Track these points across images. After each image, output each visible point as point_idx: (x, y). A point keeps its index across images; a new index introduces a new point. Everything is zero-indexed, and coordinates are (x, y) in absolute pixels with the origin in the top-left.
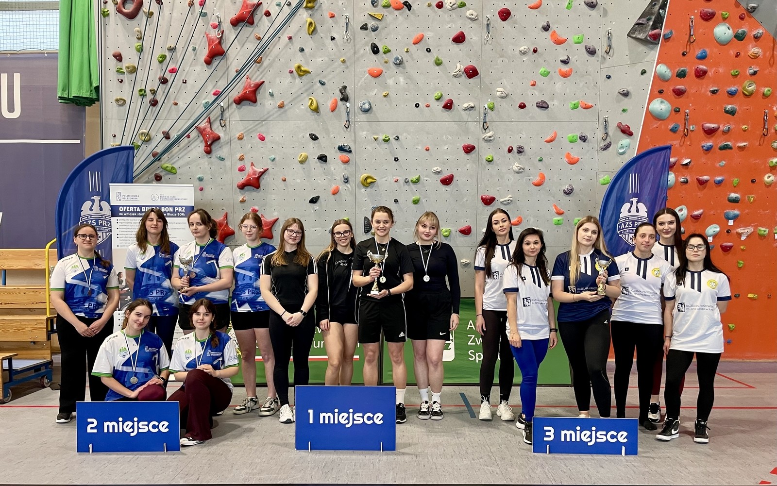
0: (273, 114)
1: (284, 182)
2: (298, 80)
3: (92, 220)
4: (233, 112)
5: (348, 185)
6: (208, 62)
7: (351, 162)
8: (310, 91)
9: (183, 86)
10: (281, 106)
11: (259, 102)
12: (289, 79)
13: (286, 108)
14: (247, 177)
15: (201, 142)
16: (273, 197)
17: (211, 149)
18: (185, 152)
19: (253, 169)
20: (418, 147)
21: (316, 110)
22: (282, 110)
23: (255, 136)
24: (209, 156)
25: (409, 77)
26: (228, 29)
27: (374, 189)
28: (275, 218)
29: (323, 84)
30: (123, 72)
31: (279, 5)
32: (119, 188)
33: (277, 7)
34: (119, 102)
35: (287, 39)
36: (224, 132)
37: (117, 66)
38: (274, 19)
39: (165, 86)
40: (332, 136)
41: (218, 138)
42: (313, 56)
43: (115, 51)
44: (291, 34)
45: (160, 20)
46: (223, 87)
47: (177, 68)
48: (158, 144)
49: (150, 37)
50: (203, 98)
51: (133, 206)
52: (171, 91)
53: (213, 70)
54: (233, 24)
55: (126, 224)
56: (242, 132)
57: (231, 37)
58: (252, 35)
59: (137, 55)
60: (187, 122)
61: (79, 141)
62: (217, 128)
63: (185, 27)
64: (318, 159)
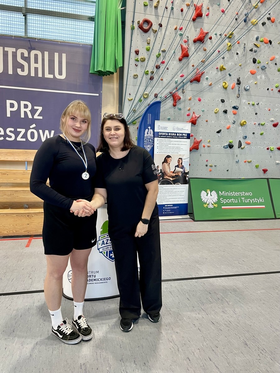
0: (206, 88)
1: (207, 122)
2: (219, 73)
3: (148, 139)
4: (188, 86)
5: (234, 125)
6: (180, 60)
7: (237, 114)
8: (224, 78)
9: (166, 71)
10: (210, 85)
11: (200, 82)
12: (216, 71)
13: (212, 86)
14: (191, 119)
15: (172, 100)
16: (201, 129)
17: (176, 104)
18: (164, 104)
19: (195, 115)
20: (266, 109)
21: (226, 88)
22: (210, 87)
23: (197, 98)
24: (174, 107)
25: (266, 76)
26: (191, 44)
27: (245, 127)
28: (201, 140)
29: (230, 75)
30: (139, 61)
31: (216, 34)
32: (157, 123)
33: (215, 36)
34: (136, 77)
35: (218, 52)
36: (183, 95)
37: (135, 57)
38: (213, 41)
39: (158, 70)
40: (230, 101)
41: (180, 99)
42: (228, 61)
43: (137, 49)
44: (220, 50)
45: (160, 35)
46: (185, 73)
47: (165, 61)
48: (151, 100)
49: (154, 43)
50: (175, 78)
51: (165, 132)
52: (161, 73)
53: (182, 64)
54: (195, 41)
55: (161, 142)
56: (191, 97)
57: (192, 48)
58: (202, 48)
59: (147, 52)
60: (166, 90)
61: (98, 95)
62: (180, 94)
63: (171, 40)
64: (223, 112)
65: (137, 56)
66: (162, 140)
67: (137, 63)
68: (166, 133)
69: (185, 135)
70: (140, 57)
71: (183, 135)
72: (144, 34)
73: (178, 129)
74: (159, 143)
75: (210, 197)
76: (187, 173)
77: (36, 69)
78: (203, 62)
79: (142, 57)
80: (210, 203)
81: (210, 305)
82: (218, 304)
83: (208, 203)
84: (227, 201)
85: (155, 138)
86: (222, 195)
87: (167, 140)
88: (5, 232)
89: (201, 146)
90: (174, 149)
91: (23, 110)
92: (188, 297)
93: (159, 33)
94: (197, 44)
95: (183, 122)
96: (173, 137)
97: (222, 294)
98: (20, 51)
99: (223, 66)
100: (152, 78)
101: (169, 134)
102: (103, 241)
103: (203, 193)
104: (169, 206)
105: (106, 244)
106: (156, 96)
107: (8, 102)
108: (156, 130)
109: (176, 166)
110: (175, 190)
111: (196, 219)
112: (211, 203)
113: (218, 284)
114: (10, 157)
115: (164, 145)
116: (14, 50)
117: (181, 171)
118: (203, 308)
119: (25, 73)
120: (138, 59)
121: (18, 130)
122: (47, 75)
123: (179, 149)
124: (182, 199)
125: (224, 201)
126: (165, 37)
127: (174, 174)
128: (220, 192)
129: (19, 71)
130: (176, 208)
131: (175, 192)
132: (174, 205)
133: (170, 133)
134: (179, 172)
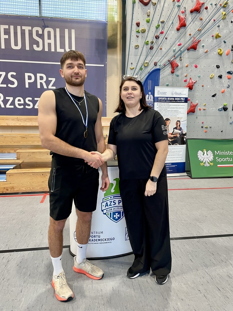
0: (202, 56)
1: (203, 87)
2: (215, 40)
3: (148, 104)
4: (185, 54)
5: (229, 89)
6: (178, 30)
7: (231, 79)
8: (219, 45)
9: (165, 41)
10: (206, 52)
11: (197, 50)
12: (211, 39)
13: (208, 53)
14: (188, 85)
15: (170, 68)
16: (197, 94)
17: (174, 71)
18: (163, 72)
19: (192, 81)
21: (221, 55)
22: (206, 54)
23: (194, 65)
24: (173, 74)
26: (188, 14)
28: (197, 103)
29: (225, 42)
30: (140, 32)
31: (211, 4)
32: (157, 89)
33: (210, 6)
34: (137, 47)
35: (213, 21)
36: (180, 63)
37: (137, 29)
38: (209, 11)
39: (157, 40)
40: (225, 66)
41: (178, 66)
42: (223, 29)
43: (138, 21)
44: (215, 19)
45: (159, 7)
46: (182, 41)
47: (164, 31)
48: (151, 68)
49: (154, 15)
50: (173, 47)
51: (164, 97)
52: (160, 42)
53: (179, 33)
54: (192, 12)
55: (161, 106)
56: (188, 64)
57: (189, 18)
58: (199, 18)
59: (147, 24)
60: (165, 58)
61: (103, 66)
62: (177, 61)
63: (170, 11)
64: (218, 77)
65: (138, 28)
66: (161, 104)
67: (138, 34)
68: (166, 97)
69: (183, 99)
70: (141, 28)
71: (181, 99)
72: (144, 7)
73: (176, 94)
74: (159, 107)
75: (206, 156)
76: (185, 134)
77: (49, 45)
78: (200, 31)
79: (143, 29)
80: (206, 162)
81: (213, 268)
82: (222, 267)
83: (204, 161)
84: (222, 160)
85: (155, 103)
86: (218, 154)
87: (166, 105)
88: (24, 189)
89: (197, 109)
90: (173, 113)
91: (39, 81)
92: (191, 258)
93: (158, 5)
94: (194, 14)
95: (181, 87)
96: (172, 101)
97: (225, 256)
98: (35, 29)
99: (218, 34)
100: (151, 48)
101: (168, 99)
102: (107, 203)
103: (200, 153)
104: (168, 164)
105: (109, 206)
106: (156, 64)
107: (27, 75)
108: (156, 95)
109: (174, 129)
110: (173, 150)
111: (193, 177)
112: (208, 162)
113: (220, 244)
114: (28, 123)
115: (164, 109)
116: (30, 28)
117: (179, 133)
118: (207, 271)
119: (40, 49)
120: (139, 30)
121: (36, 99)
122: (59, 50)
123: (177, 113)
124: (180, 159)
125: (219, 160)
126: (164, 9)
127: (173, 136)
128: (215, 151)
129: (35, 47)
130: (174, 166)
131: (174, 152)
132: (173, 164)
133: (169, 97)
134: (177, 133)
